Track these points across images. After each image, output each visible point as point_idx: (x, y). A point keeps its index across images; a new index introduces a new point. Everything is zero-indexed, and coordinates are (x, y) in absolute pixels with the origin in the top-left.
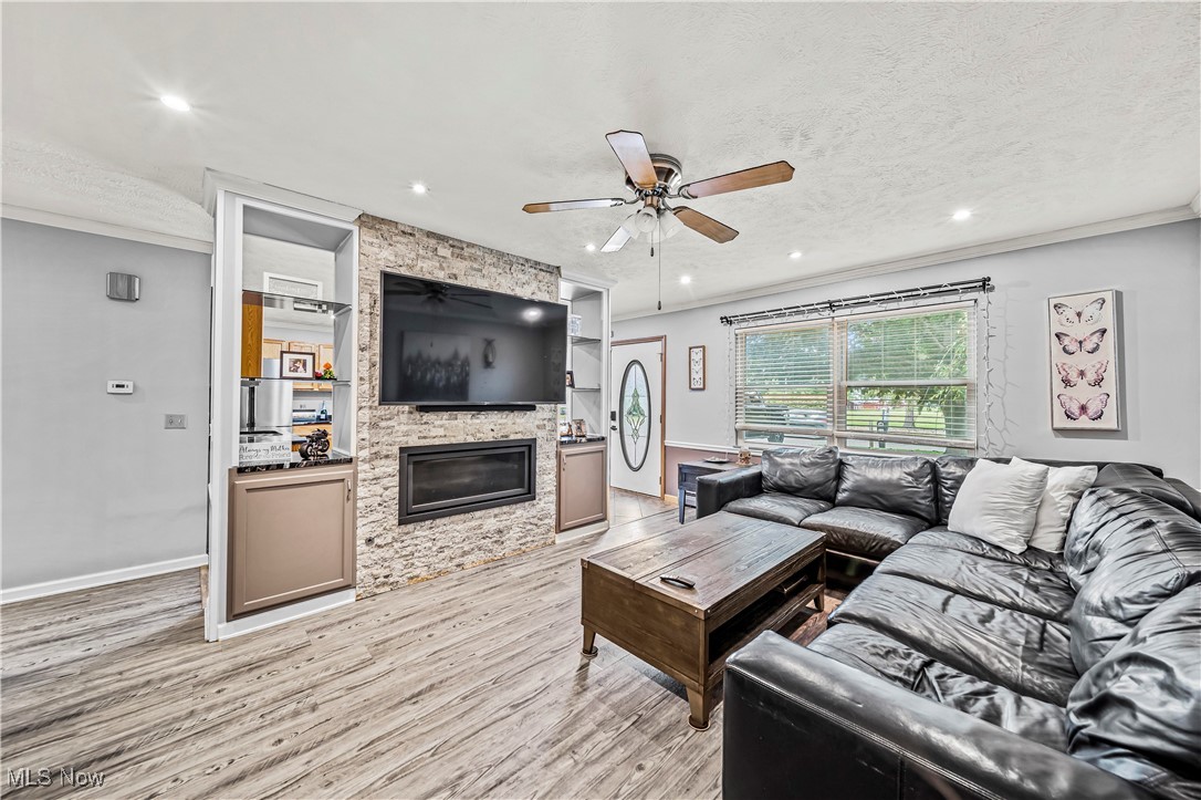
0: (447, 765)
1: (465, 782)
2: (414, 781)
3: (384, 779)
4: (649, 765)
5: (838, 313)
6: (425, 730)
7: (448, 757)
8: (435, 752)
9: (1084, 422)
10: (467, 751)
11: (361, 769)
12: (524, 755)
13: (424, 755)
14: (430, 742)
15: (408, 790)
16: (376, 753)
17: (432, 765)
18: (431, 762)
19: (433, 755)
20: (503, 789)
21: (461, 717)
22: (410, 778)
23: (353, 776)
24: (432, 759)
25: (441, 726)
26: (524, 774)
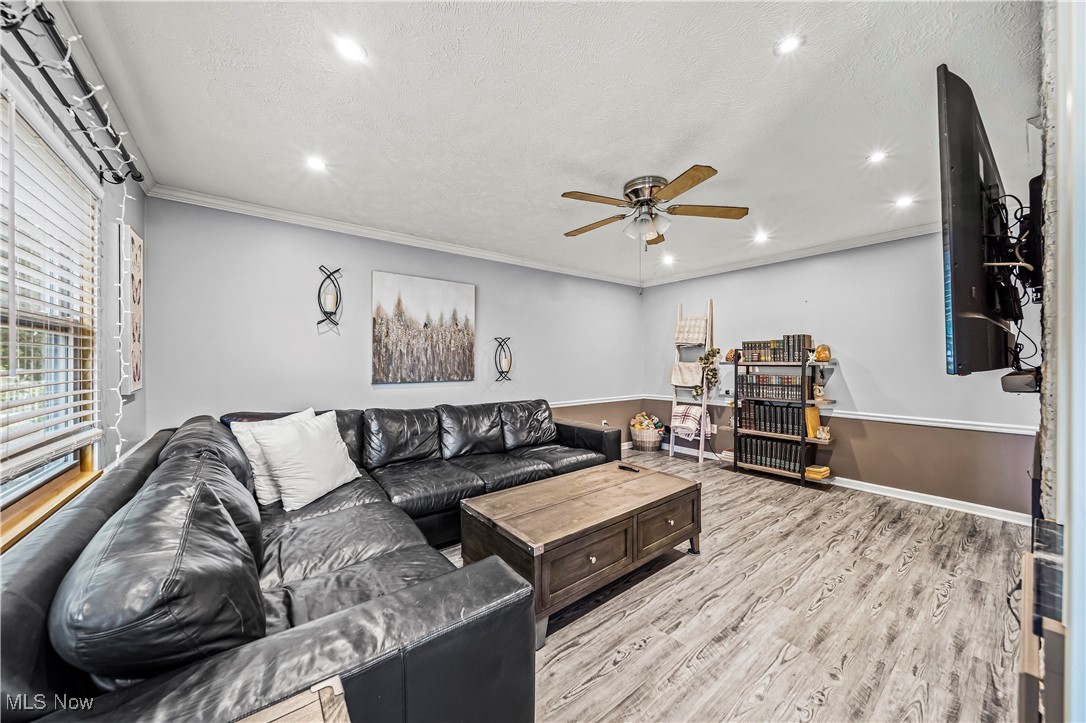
9: (137, 386)
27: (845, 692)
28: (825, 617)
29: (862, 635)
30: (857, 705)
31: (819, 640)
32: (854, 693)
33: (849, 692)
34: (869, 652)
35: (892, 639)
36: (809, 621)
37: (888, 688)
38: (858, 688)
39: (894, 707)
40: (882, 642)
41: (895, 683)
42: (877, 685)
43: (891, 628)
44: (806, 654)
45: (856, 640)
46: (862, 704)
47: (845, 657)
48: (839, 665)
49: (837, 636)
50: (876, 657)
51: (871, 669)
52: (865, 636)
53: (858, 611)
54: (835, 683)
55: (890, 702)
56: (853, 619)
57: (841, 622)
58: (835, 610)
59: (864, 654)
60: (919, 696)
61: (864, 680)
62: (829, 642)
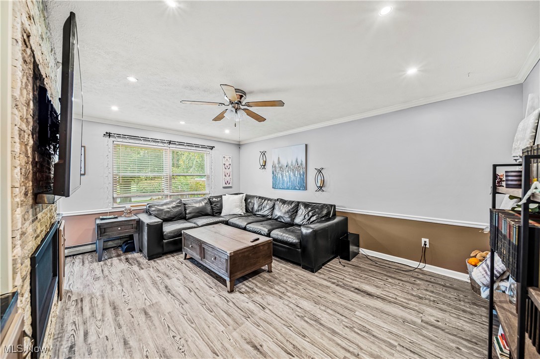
0: (295, 321)
1: (300, 314)
2: (303, 328)
3: (305, 339)
4: (285, 280)
5: (171, 146)
6: (279, 334)
7: (291, 322)
8: (289, 327)
9: (228, 185)
10: (287, 317)
11: (303, 350)
12: (287, 303)
13: (292, 330)
14: (285, 330)
15: (307, 329)
16: (294, 348)
17: (296, 326)
18: (295, 326)
19: (291, 327)
20: (300, 305)
21: (270, 324)
22: (303, 331)
23: (307, 351)
24: (293, 327)
25: (276, 329)
26: (294, 302)
27: (122, 309)
28: (157, 322)
29: (137, 331)
30: (116, 310)
31: (146, 313)
32: (120, 311)
33: (121, 310)
34: (128, 327)
35: (126, 343)
36: (158, 315)
37: (112, 322)
38: (120, 314)
39: (106, 319)
40: (127, 336)
41: (111, 326)
42: (115, 320)
43: (130, 348)
44: (144, 306)
45: (136, 327)
46: (116, 311)
47: (133, 317)
48: (131, 313)
49: (144, 321)
50: (124, 328)
51: (122, 322)
52: (135, 332)
53: (150, 340)
54: (127, 308)
55: (108, 319)
56: (147, 333)
57: (149, 328)
58: (158, 330)
59: (129, 325)
60: (100, 330)
61: (121, 317)
62: (143, 316)
